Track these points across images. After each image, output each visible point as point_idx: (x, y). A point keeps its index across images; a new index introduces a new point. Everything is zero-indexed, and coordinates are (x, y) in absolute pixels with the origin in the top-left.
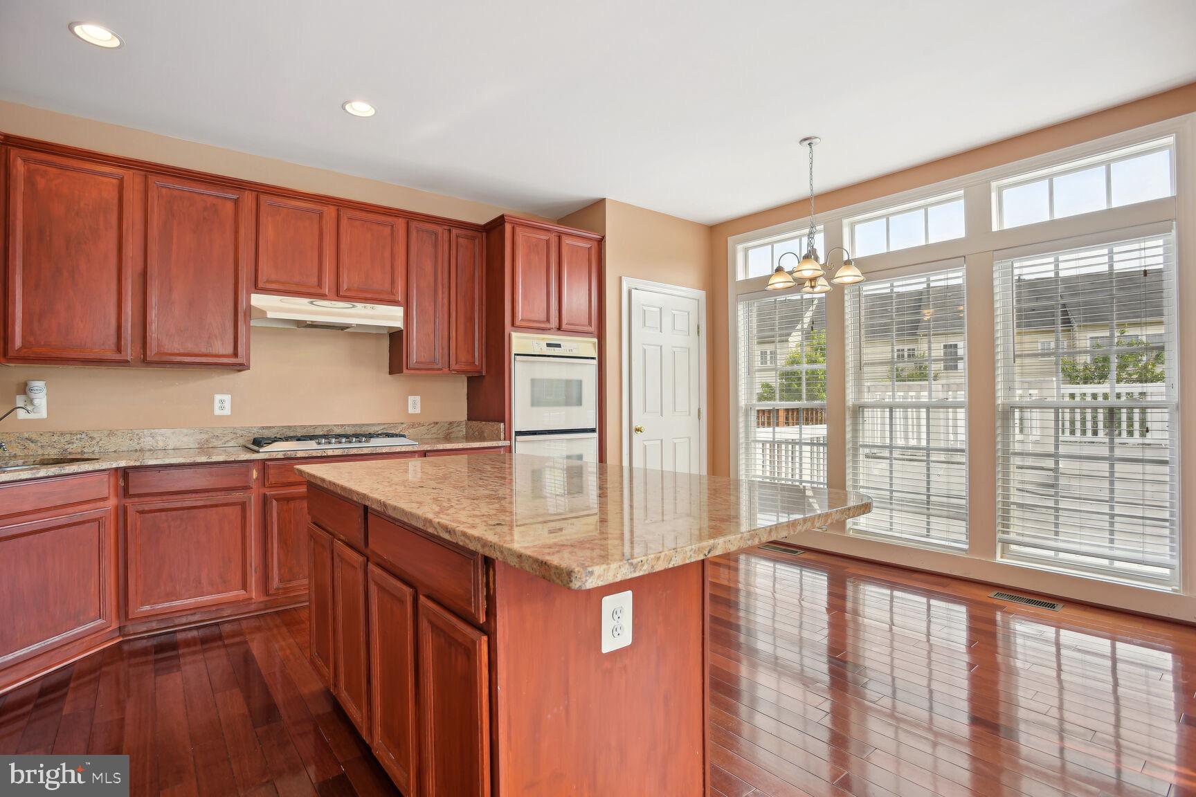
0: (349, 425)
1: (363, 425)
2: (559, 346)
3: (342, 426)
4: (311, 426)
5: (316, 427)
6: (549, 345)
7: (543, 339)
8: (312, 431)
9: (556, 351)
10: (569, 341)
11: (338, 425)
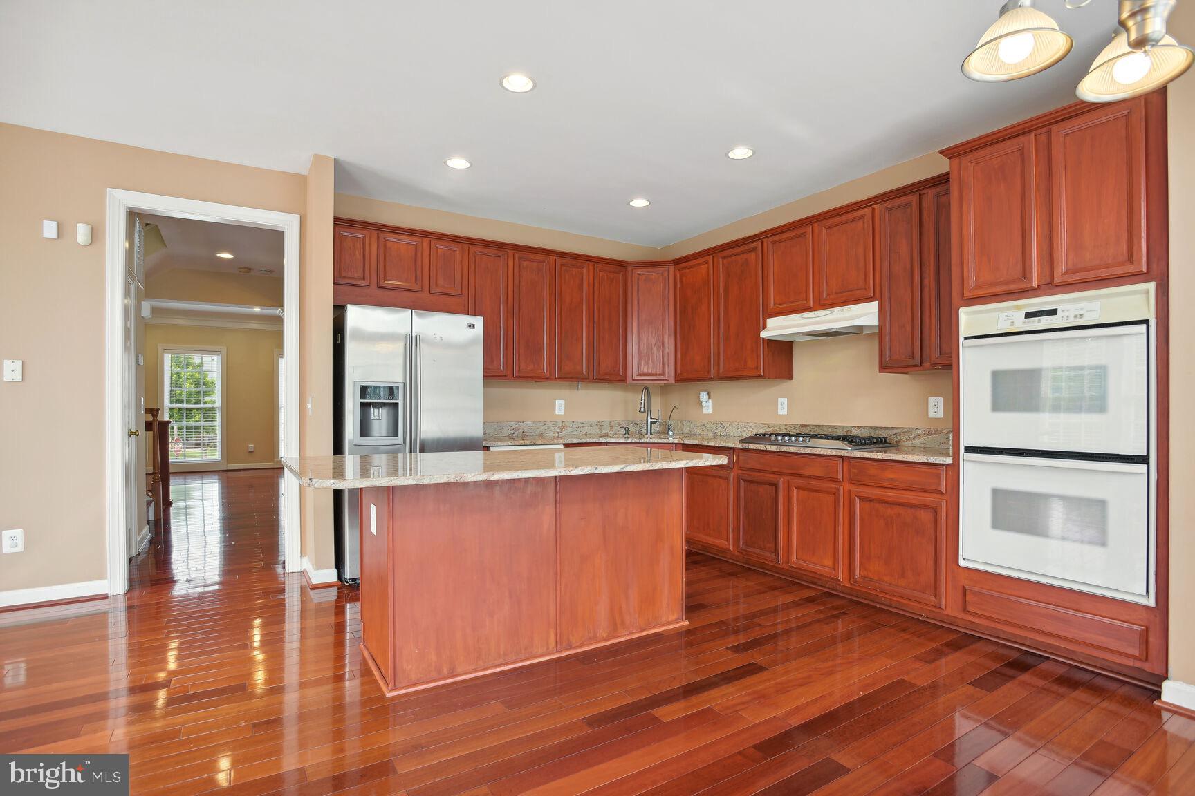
0: (864, 428)
1: (877, 427)
2: (1053, 312)
3: (859, 427)
4: (834, 426)
5: (837, 427)
6: (1028, 315)
7: (1018, 307)
8: (835, 430)
9: (1046, 322)
10: (1074, 300)
11: (855, 427)
